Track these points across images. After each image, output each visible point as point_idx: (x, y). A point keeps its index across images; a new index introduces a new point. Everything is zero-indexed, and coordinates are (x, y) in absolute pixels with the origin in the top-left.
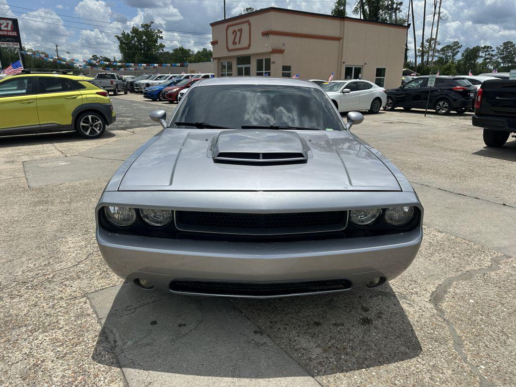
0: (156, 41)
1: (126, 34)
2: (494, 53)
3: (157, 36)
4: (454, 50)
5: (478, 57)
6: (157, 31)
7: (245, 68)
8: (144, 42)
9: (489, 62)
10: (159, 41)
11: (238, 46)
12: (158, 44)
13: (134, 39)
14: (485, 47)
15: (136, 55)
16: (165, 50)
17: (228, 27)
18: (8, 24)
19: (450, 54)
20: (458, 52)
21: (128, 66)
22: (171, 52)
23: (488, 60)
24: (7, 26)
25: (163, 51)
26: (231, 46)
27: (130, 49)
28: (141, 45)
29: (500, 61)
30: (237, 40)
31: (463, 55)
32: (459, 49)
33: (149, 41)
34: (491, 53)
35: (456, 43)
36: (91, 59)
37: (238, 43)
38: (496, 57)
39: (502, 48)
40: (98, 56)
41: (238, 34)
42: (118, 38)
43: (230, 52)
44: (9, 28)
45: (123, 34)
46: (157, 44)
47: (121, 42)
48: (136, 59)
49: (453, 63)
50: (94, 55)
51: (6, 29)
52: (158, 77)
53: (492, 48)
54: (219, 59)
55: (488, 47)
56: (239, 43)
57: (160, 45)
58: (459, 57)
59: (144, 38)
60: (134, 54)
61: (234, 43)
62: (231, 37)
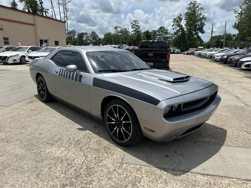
2: (89, 36)
4: (73, 33)
5: (83, 37)
9: (88, 40)
14: (85, 33)
19: (72, 35)
20: (75, 34)
23: (87, 39)
29: (92, 39)
31: (77, 36)
32: (75, 33)
34: (88, 35)
35: (74, 31)
38: (90, 38)
39: (91, 34)
49: (74, 39)
53: (88, 34)
55: (86, 33)
58: (76, 37)
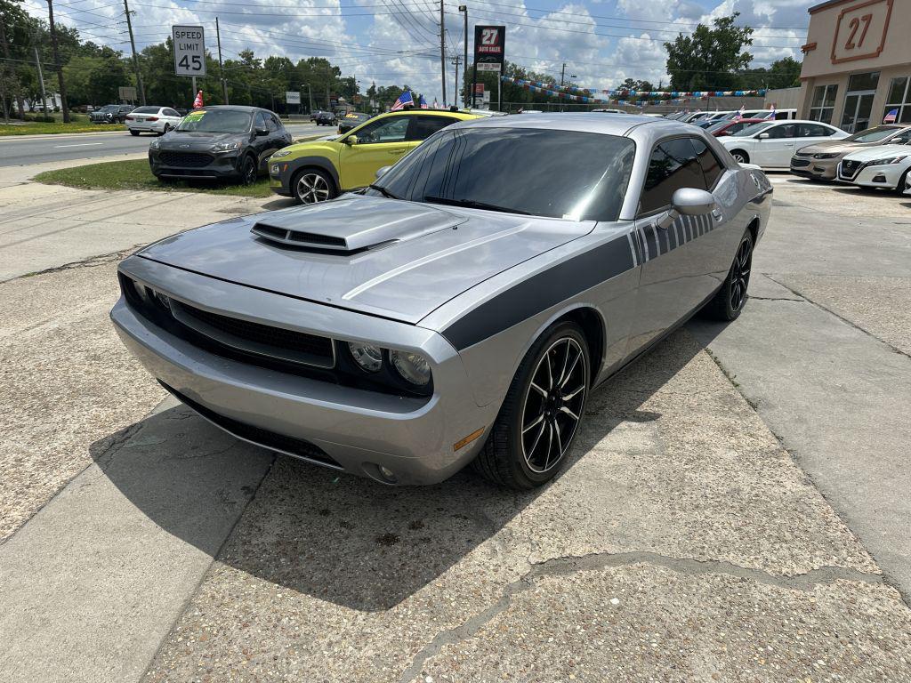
0: (737, 49)
1: (684, 39)
3: (742, 40)
6: (742, 30)
7: (863, 97)
8: (714, 52)
10: (744, 49)
11: (856, 52)
12: (740, 55)
13: (696, 47)
15: (694, 77)
16: (752, 66)
17: (844, 13)
18: (492, 34)
21: (674, 97)
22: (768, 67)
24: (489, 39)
25: (746, 66)
26: (841, 53)
27: (685, 66)
28: (706, 58)
30: (856, 40)
33: (724, 50)
36: (623, 85)
37: (856, 45)
40: (635, 80)
41: (862, 25)
42: (669, 47)
43: (838, 65)
44: (492, 43)
45: (679, 40)
46: (736, 55)
47: (672, 55)
48: (692, 84)
50: (629, 79)
51: (488, 43)
52: (694, 117)
54: (813, 79)
56: (860, 45)
57: (743, 56)
59: (716, 43)
60: (690, 75)
61: (850, 46)
62: (845, 32)
